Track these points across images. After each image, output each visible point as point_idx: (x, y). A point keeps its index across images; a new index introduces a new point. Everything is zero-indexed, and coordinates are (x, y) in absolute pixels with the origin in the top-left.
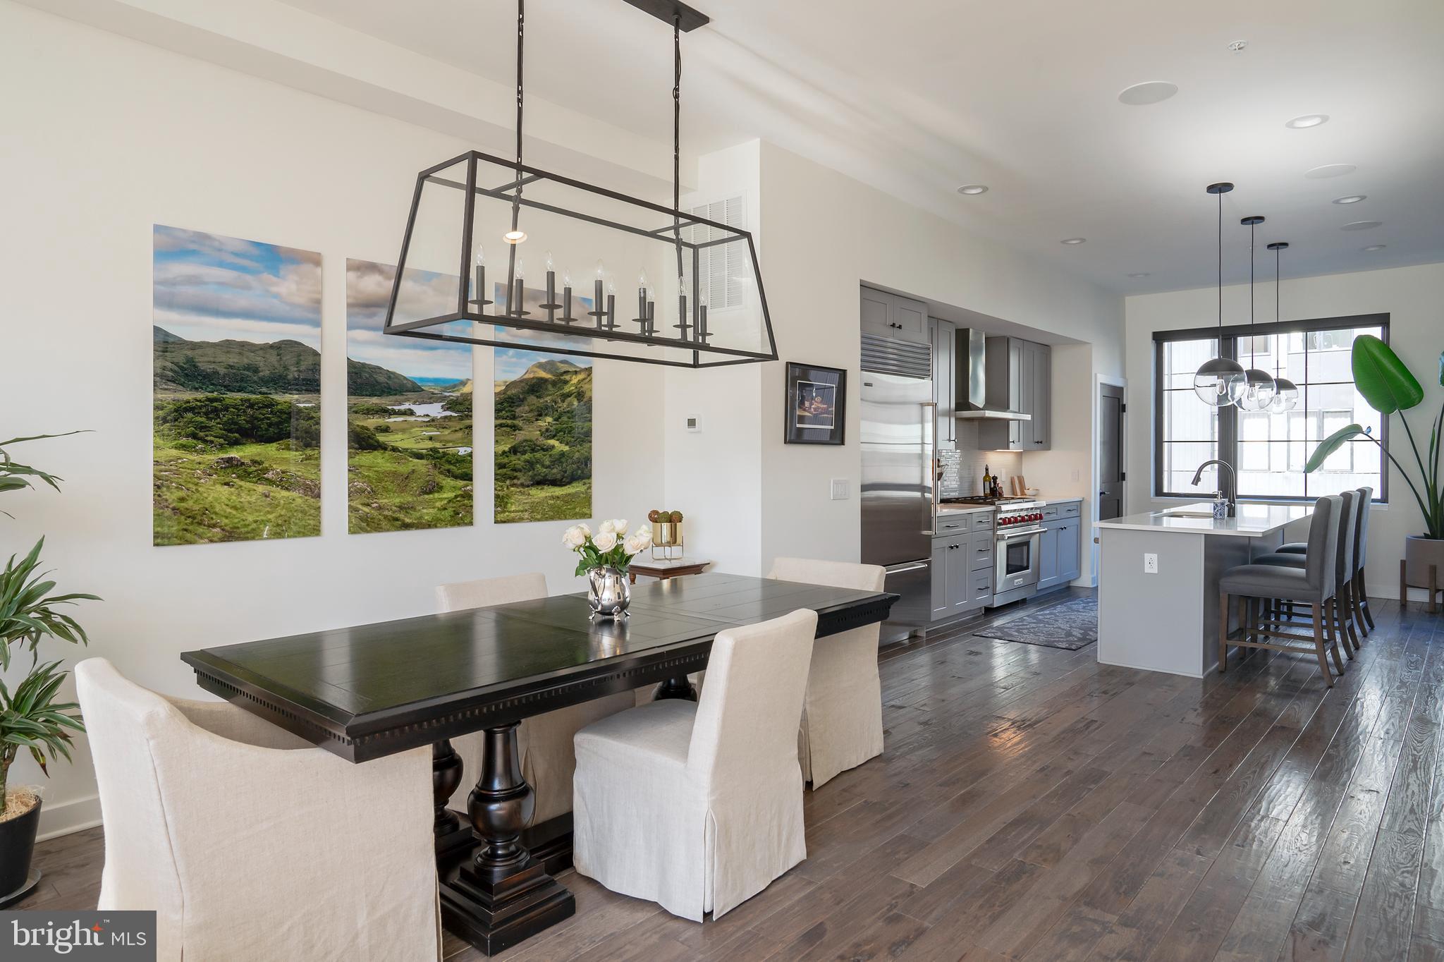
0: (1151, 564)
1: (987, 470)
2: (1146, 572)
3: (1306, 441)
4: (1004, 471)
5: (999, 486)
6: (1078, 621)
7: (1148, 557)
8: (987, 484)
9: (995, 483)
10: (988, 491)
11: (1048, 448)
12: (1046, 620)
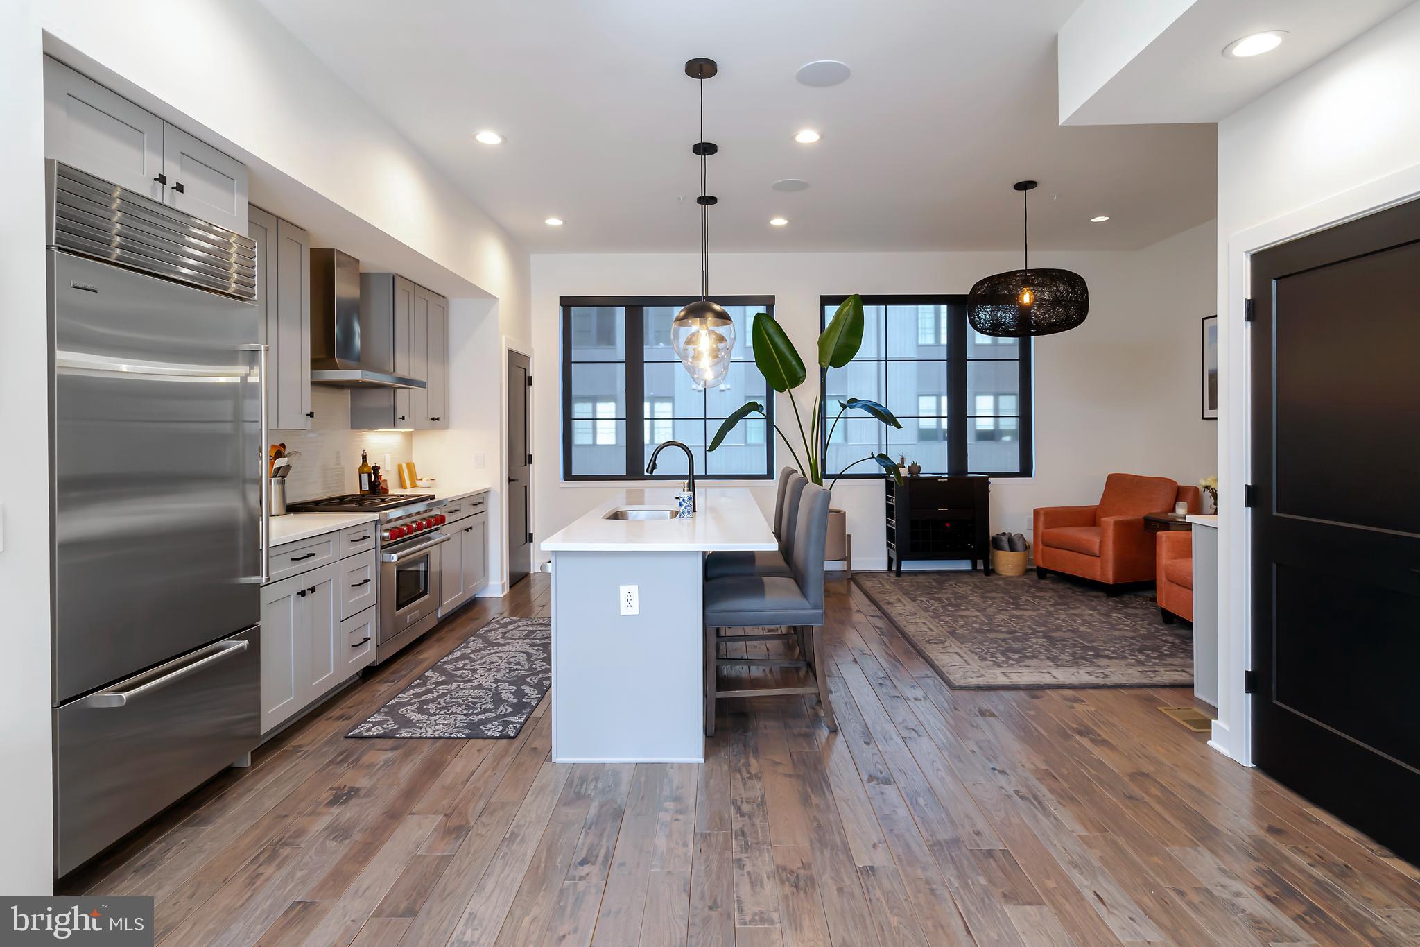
0: (629, 598)
1: (364, 457)
2: (622, 613)
3: (705, 419)
4: (388, 457)
5: (383, 479)
6: (504, 665)
7: (624, 590)
8: (365, 477)
9: (376, 474)
10: (366, 487)
11: (446, 427)
12: (459, 673)
